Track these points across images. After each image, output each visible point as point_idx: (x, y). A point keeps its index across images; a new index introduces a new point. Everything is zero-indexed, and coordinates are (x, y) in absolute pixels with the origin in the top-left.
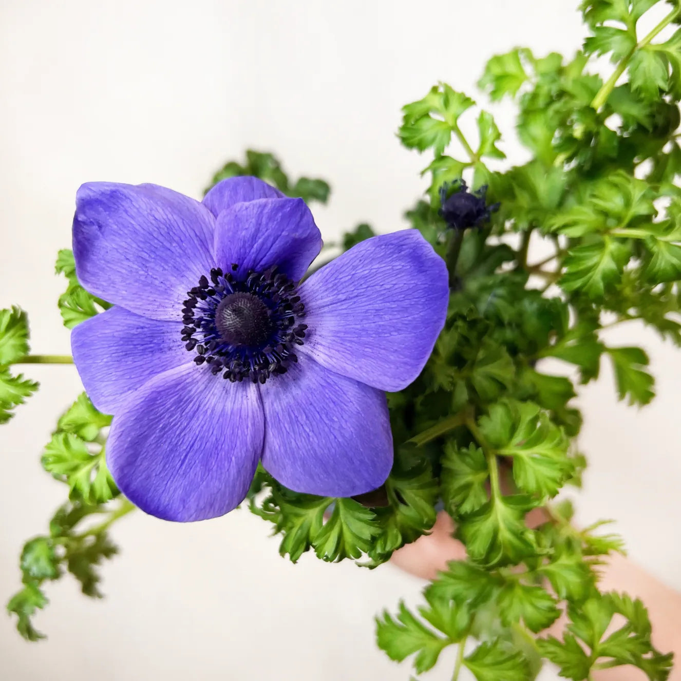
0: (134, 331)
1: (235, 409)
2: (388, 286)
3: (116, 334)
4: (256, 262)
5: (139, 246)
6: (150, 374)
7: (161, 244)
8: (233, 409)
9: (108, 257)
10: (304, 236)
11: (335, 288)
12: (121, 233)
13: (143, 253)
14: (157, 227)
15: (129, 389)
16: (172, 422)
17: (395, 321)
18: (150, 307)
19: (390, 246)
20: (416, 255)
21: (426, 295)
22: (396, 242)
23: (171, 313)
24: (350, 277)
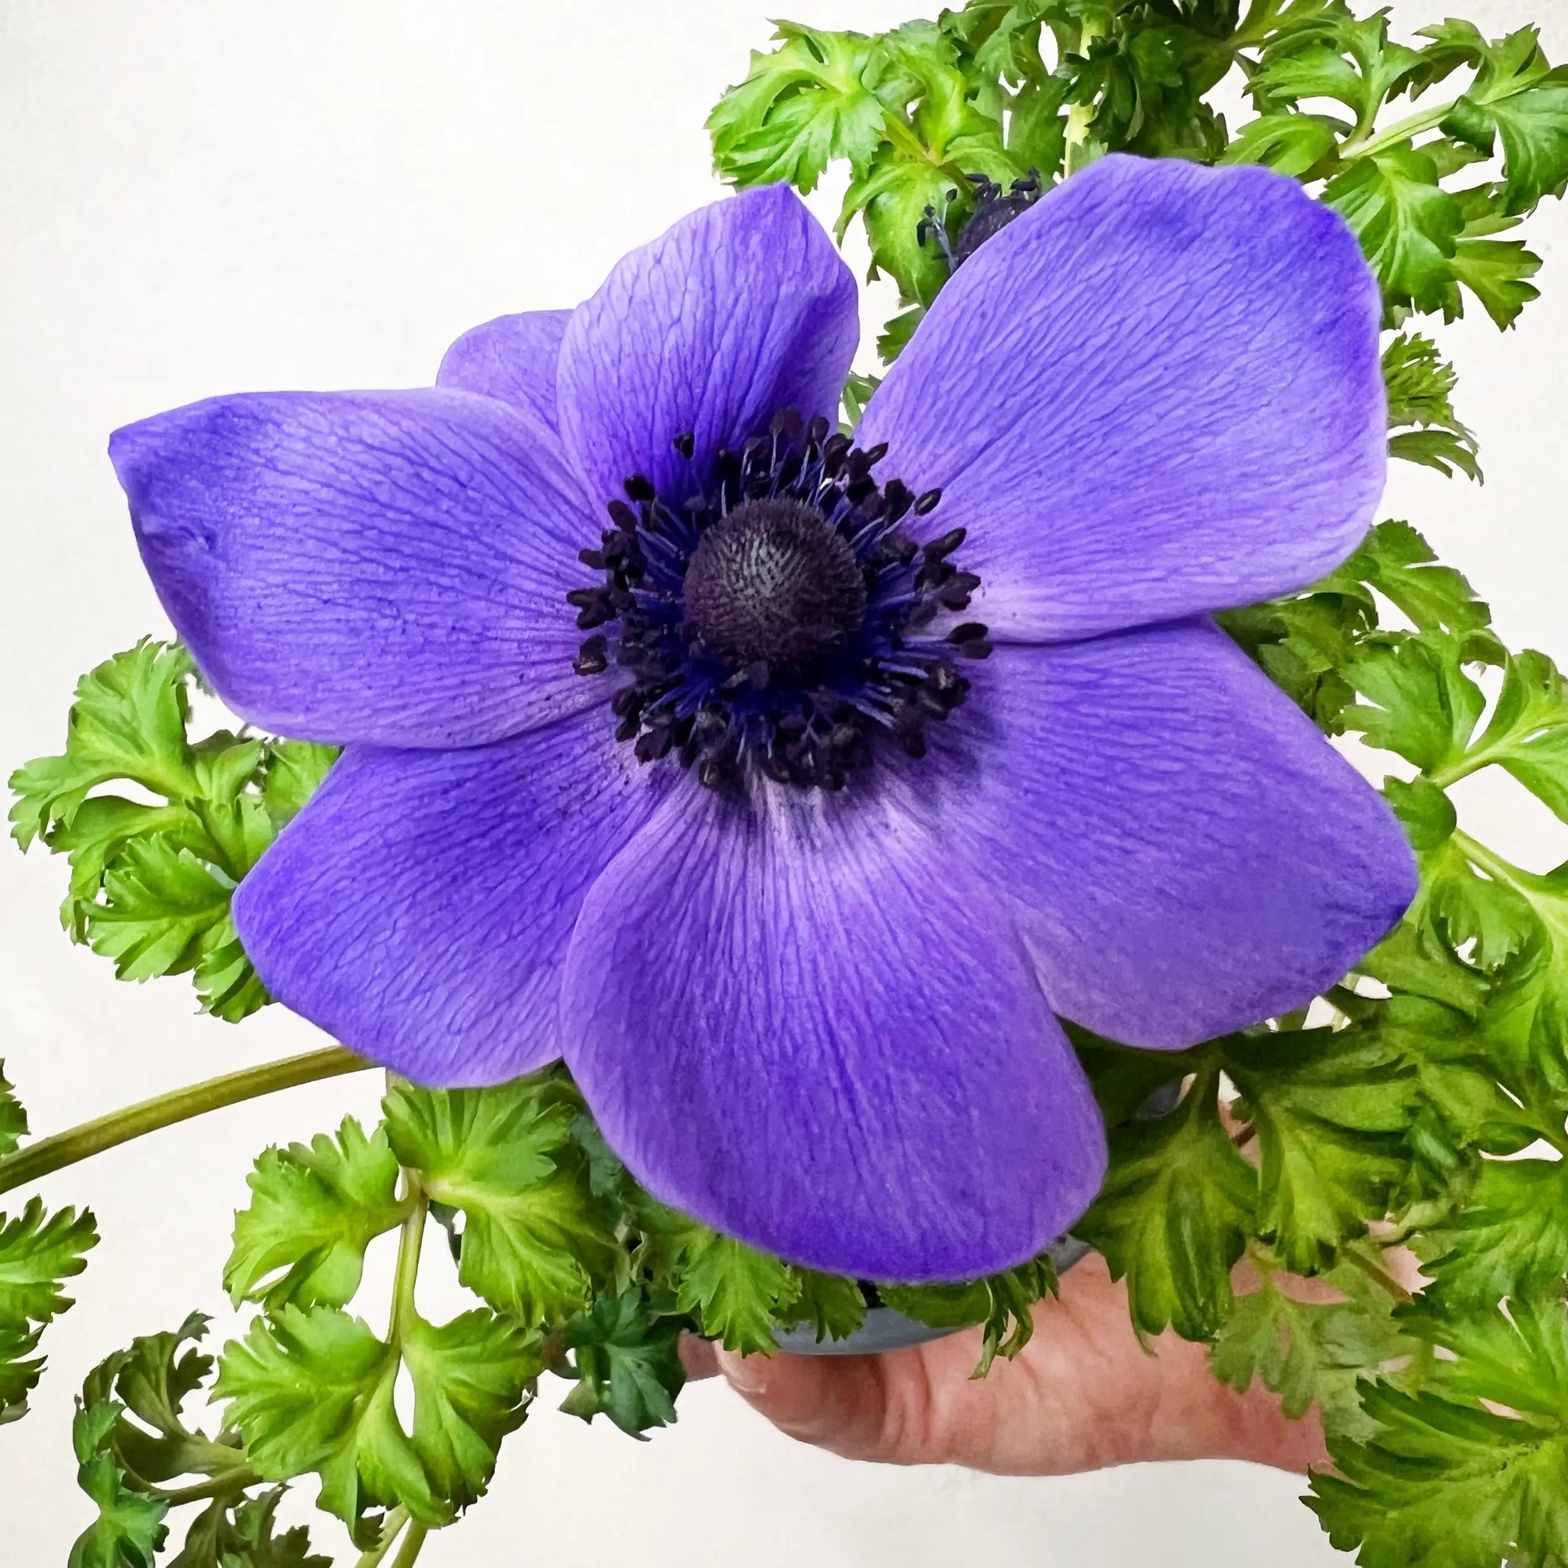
0: (440, 805)
1: (875, 877)
2: (1103, 338)
3: (391, 834)
4: (728, 417)
5: (344, 551)
6: (561, 899)
7: (407, 518)
8: (867, 879)
9: (269, 619)
10: (831, 284)
11: (945, 423)
12: (279, 531)
13: (365, 566)
14: (378, 471)
15: (531, 969)
16: (722, 1002)
17: (1181, 411)
18: (459, 708)
19: (1056, 232)
20: (1147, 208)
21: (1241, 289)
22: (1068, 208)
23: (526, 700)
24: (974, 374)
